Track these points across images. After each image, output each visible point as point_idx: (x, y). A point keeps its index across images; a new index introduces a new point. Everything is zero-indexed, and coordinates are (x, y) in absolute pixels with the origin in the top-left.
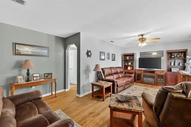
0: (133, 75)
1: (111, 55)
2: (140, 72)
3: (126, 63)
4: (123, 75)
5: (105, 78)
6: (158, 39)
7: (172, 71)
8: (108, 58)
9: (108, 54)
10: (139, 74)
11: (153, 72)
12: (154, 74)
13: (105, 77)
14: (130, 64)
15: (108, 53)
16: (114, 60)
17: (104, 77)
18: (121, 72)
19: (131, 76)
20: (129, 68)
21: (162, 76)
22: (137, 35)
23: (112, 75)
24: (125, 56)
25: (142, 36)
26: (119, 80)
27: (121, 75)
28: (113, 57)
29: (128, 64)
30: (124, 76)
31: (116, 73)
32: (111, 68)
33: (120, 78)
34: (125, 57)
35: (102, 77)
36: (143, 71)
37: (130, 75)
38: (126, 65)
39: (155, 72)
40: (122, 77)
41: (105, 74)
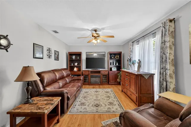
0: (82, 78)
1: (53, 52)
2: (87, 73)
3: (72, 64)
4: (70, 79)
5: (45, 89)
6: (113, 37)
7: (113, 70)
8: (49, 57)
9: (49, 50)
10: (86, 76)
11: (99, 72)
12: (99, 74)
13: (44, 87)
14: (76, 64)
15: (49, 48)
16: (57, 59)
17: (42, 89)
18: (68, 76)
19: (80, 78)
20: (75, 69)
21: (106, 75)
22: (90, 29)
23: (56, 82)
24: (71, 54)
25: (96, 32)
26: (68, 87)
27: (68, 80)
28: (56, 55)
29: (74, 64)
30: (72, 80)
31: (62, 78)
32: (54, 71)
33: (67, 83)
34: (71, 56)
35: (39, 90)
36: (90, 72)
37: (78, 78)
38: (72, 65)
39: (101, 72)
40: (70, 82)
41: (45, 82)
